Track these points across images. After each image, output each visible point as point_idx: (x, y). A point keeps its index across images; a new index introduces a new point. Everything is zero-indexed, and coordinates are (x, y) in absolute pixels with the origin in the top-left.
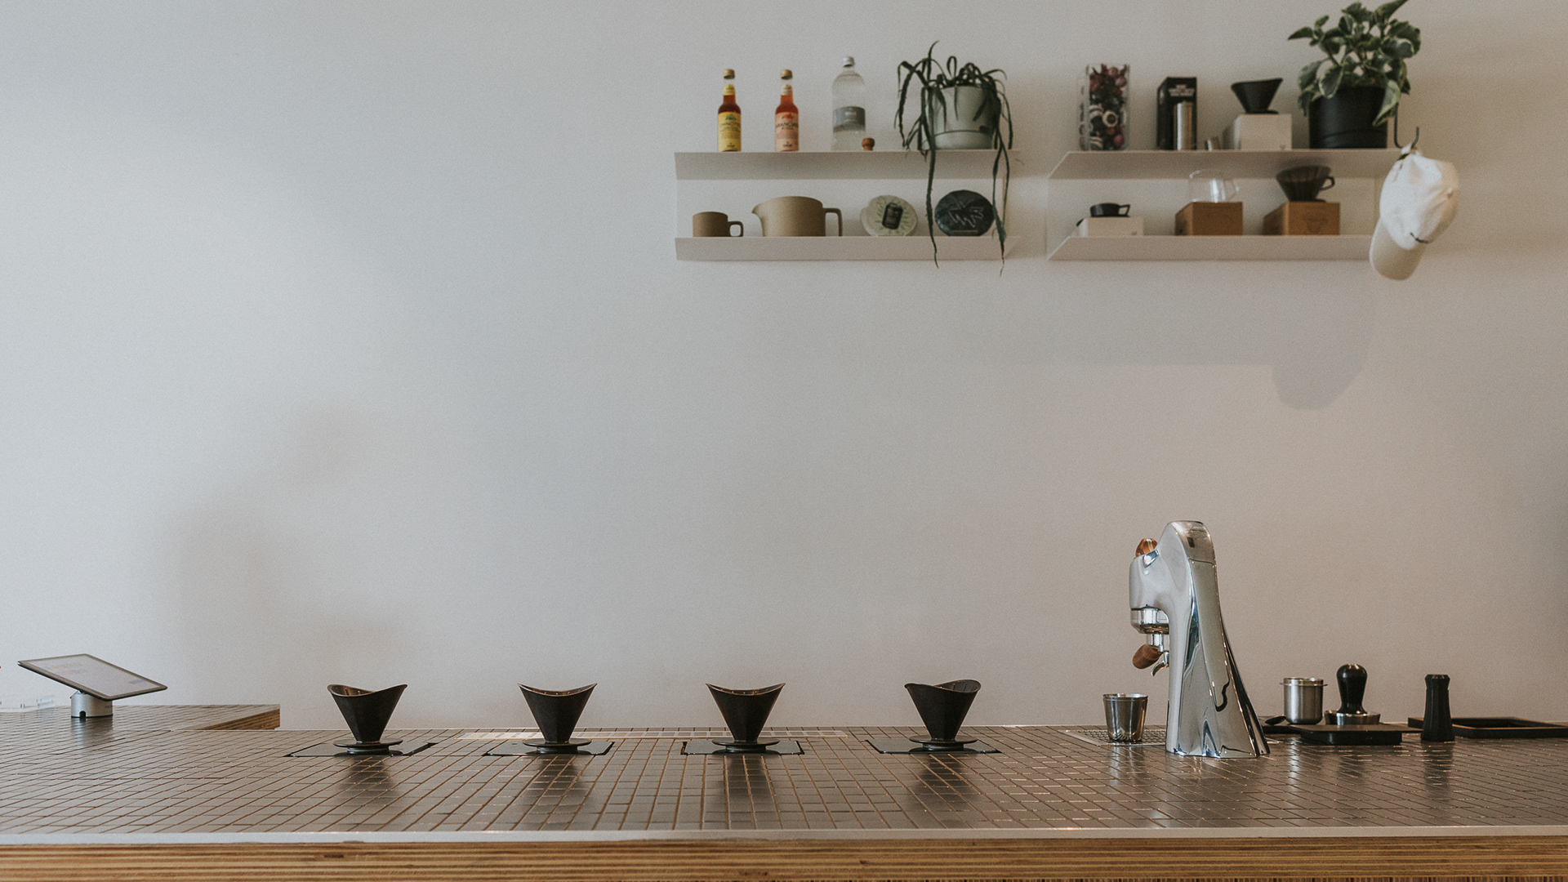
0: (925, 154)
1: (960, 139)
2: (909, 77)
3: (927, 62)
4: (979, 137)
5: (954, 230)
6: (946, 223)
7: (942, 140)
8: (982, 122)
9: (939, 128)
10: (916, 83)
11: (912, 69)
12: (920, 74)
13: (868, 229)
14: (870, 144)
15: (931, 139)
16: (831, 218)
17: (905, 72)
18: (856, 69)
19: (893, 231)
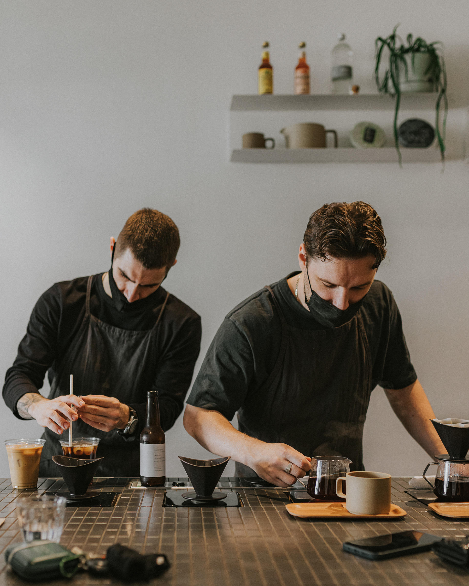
0: (393, 96)
1: (415, 86)
2: (382, 47)
3: (393, 37)
4: (426, 85)
5: (410, 144)
6: (405, 139)
7: (403, 87)
8: (429, 75)
9: (402, 79)
10: (386, 51)
11: (384, 42)
12: (389, 45)
13: (354, 143)
14: (357, 89)
15: (396, 86)
16: (330, 136)
17: (380, 43)
18: (347, 41)
19: (371, 145)
